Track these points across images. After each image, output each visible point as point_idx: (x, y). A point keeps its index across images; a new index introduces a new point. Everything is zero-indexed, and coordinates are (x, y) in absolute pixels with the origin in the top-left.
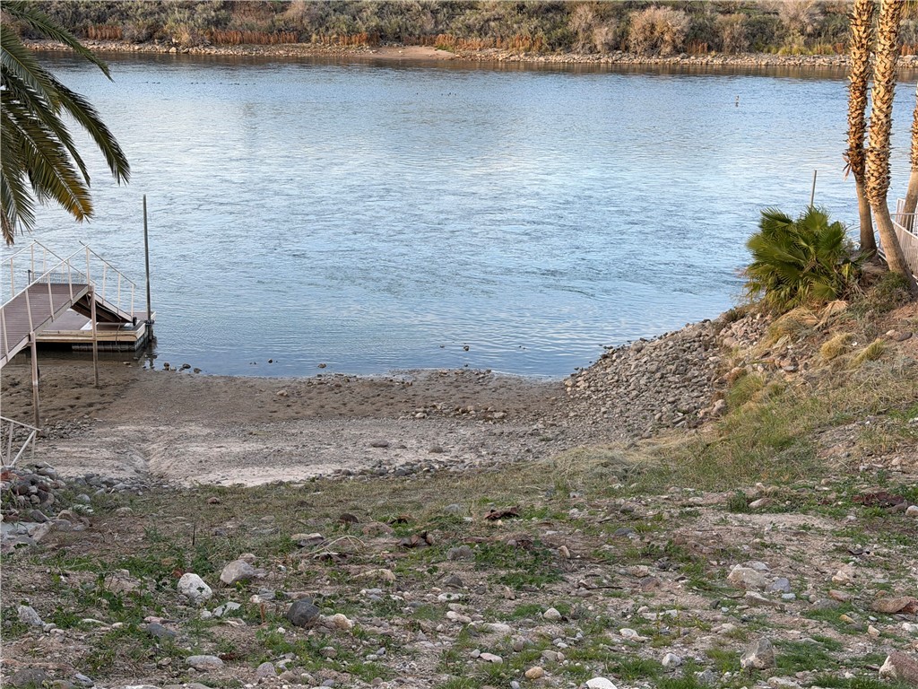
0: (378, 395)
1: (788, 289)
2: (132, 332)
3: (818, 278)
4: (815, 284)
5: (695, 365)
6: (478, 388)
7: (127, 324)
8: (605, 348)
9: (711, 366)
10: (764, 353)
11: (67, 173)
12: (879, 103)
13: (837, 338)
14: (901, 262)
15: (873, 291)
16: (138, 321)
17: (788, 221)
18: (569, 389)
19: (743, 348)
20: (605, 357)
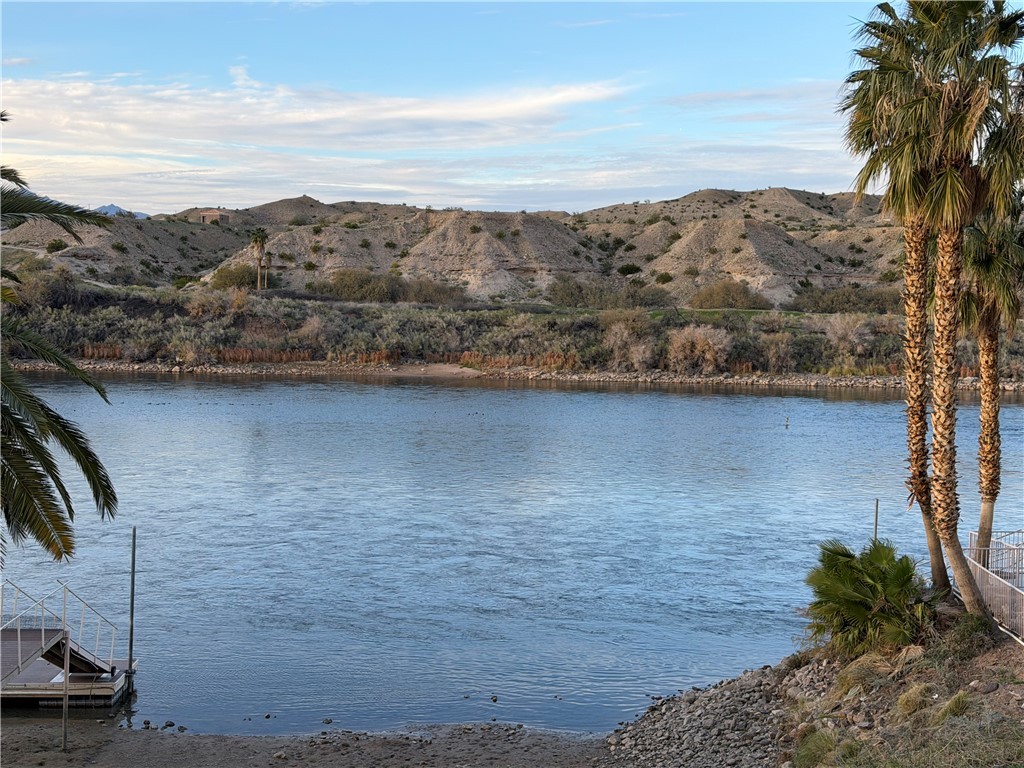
0: (392, 756)
1: (856, 632)
2: (109, 685)
3: (888, 620)
4: (886, 626)
5: (756, 719)
6: (508, 747)
7: (104, 675)
8: (653, 698)
9: (775, 721)
10: (834, 706)
11: (49, 506)
12: (940, 429)
13: (915, 689)
14: (979, 602)
15: (951, 635)
16: (117, 671)
17: (851, 557)
18: (613, 748)
19: (810, 700)
20: (653, 709)
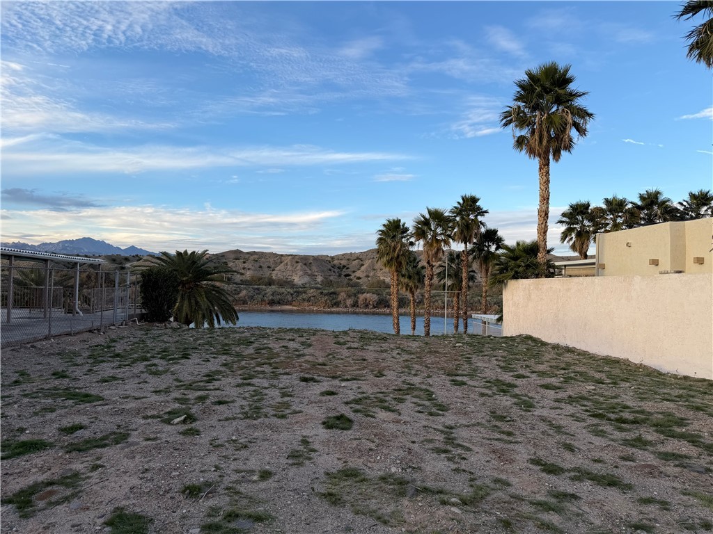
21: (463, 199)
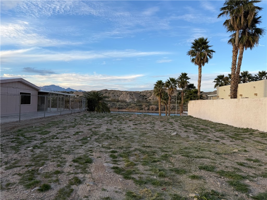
21: (182, 74)
